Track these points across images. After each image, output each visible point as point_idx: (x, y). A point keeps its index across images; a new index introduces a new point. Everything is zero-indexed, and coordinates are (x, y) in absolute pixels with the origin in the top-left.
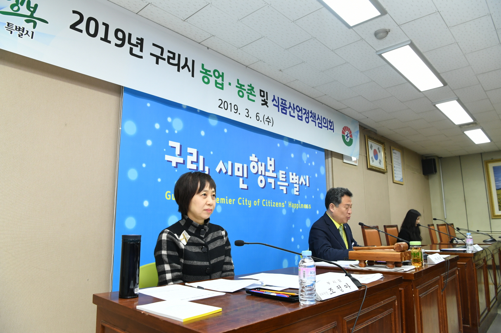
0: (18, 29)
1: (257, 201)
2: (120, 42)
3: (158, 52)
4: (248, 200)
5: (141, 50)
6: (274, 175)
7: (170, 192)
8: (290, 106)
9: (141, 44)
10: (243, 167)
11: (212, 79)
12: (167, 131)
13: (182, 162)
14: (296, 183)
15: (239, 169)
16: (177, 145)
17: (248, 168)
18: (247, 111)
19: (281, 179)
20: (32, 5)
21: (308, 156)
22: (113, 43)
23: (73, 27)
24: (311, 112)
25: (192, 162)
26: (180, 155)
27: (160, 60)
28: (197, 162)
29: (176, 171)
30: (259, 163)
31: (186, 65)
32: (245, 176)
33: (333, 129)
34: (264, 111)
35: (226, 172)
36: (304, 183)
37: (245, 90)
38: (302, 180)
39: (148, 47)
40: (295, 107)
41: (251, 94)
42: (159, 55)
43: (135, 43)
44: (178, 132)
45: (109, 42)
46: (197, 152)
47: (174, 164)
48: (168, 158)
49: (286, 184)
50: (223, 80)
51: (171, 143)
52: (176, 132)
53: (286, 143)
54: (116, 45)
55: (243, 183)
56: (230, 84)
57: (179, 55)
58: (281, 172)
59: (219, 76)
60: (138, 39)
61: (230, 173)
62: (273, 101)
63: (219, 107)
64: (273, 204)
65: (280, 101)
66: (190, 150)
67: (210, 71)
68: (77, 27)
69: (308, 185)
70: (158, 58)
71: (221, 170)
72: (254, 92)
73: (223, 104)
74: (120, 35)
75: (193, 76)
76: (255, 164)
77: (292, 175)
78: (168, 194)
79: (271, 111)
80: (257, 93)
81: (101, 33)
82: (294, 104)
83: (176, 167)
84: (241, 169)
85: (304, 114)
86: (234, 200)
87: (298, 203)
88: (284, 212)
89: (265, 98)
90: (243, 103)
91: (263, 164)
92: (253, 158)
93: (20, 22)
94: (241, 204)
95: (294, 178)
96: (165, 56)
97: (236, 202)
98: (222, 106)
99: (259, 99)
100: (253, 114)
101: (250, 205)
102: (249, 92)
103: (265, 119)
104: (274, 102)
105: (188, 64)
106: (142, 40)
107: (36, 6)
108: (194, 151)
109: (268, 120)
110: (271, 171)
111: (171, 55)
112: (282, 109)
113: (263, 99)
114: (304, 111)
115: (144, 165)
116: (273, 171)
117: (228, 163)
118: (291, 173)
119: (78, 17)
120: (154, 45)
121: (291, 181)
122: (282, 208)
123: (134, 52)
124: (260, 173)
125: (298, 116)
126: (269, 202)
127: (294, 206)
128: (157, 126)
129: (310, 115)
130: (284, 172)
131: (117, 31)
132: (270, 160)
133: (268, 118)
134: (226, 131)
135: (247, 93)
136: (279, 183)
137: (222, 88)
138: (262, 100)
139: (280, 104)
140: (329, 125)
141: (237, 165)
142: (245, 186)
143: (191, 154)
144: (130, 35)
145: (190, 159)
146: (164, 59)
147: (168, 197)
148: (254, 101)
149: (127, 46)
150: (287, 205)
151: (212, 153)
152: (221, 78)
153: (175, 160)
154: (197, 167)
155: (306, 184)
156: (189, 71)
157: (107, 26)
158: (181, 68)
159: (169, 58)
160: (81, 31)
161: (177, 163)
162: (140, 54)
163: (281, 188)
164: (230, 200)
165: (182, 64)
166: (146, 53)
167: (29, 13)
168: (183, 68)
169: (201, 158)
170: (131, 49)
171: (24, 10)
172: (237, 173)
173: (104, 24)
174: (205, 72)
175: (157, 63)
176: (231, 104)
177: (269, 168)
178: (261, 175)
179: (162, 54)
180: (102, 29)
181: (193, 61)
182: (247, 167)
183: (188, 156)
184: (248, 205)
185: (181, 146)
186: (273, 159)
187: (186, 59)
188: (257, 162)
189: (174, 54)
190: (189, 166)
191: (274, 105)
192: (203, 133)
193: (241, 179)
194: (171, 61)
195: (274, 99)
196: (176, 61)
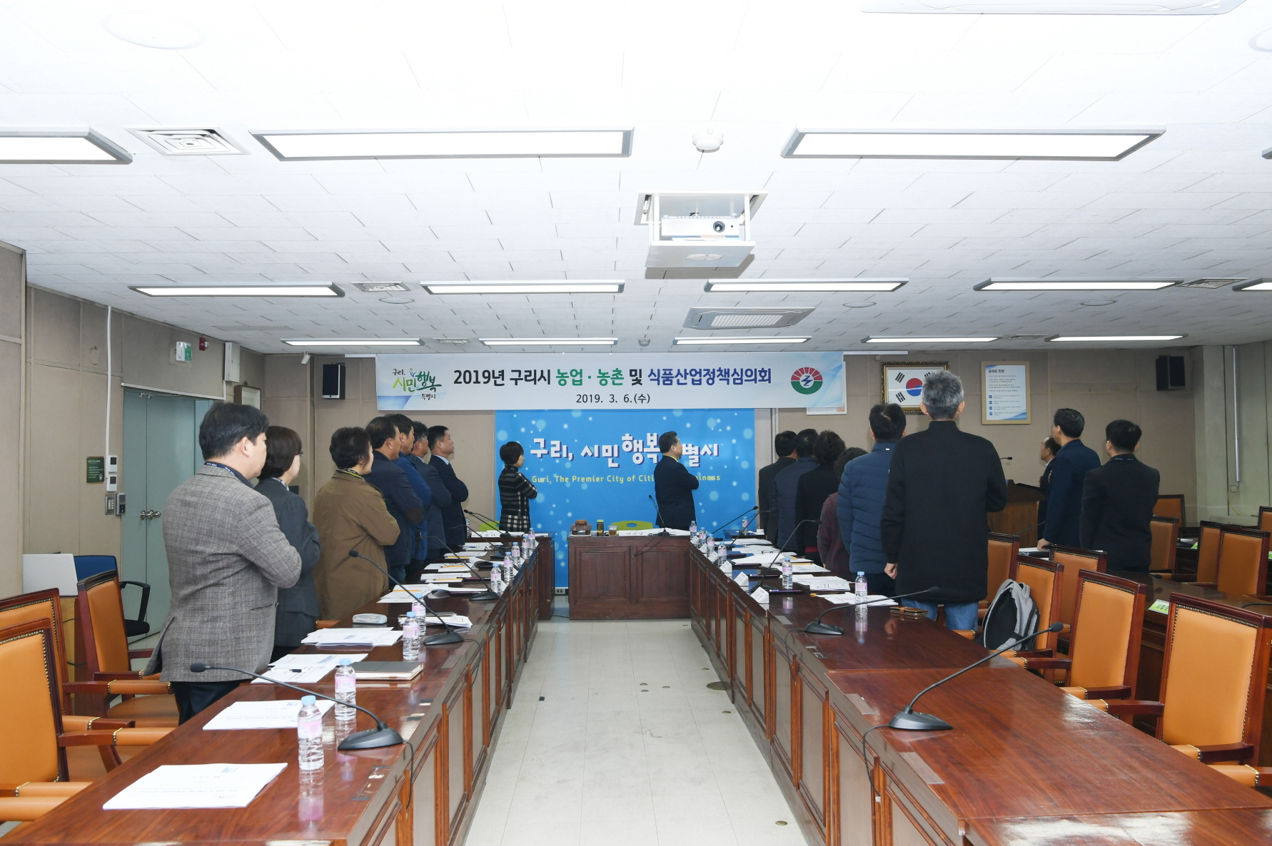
0: (427, 396)
1: (631, 477)
2: (486, 380)
3: (516, 375)
4: (619, 477)
5: (503, 379)
8: (679, 373)
9: (503, 375)
10: (613, 448)
11: (569, 380)
12: (532, 432)
13: (546, 452)
14: (693, 455)
15: (607, 450)
16: (541, 441)
18: (612, 397)
20: (432, 378)
21: (719, 421)
22: (482, 383)
23: (456, 382)
24: (720, 370)
25: (555, 452)
26: (545, 448)
27: (518, 381)
28: (561, 450)
29: (541, 460)
30: (635, 441)
31: (542, 376)
32: (616, 455)
33: (769, 380)
34: (636, 390)
35: (593, 455)
36: (708, 453)
37: (609, 377)
38: (705, 449)
39: (508, 375)
40: (688, 371)
41: (617, 378)
43: (498, 376)
44: (542, 431)
46: (561, 443)
47: (539, 456)
48: (533, 452)
51: (536, 440)
52: (540, 430)
53: (677, 414)
54: (485, 383)
55: (613, 463)
56: (590, 377)
57: (535, 371)
59: (577, 373)
60: (499, 372)
61: (596, 455)
62: (649, 376)
63: (577, 402)
65: (662, 372)
66: (553, 443)
67: (566, 373)
68: (458, 381)
69: (715, 454)
70: (516, 380)
71: (586, 453)
72: (621, 375)
73: (582, 398)
74: (486, 374)
75: (549, 383)
76: (630, 444)
77: (687, 446)
79: (648, 386)
80: (626, 374)
81: (474, 379)
82: (685, 370)
83: (542, 457)
84: (610, 451)
85: (704, 376)
86: (602, 478)
89: (638, 376)
90: (605, 392)
91: (641, 442)
92: (627, 437)
93: (427, 391)
96: (523, 376)
97: (605, 480)
98: (580, 400)
99: (628, 380)
100: (619, 398)
101: (622, 481)
102: (615, 377)
103: (637, 398)
104: (653, 377)
106: (503, 371)
107: (434, 377)
108: (557, 443)
109: (642, 398)
111: (528, 374)
112: (664, 381)
113: (634, 378)
114: (704, 373)
116: (655, 447)
117: (594, 447)
119: (458, 374)
120: (512, 371)
123: (497, 383)
124: (635, 450)
125: (693, 380)
128: (523, 430)
129: (717, 373)
131: (484, 372)
132: (652, 435)
133: (642, 395)
135: (612, 378)
137: (581, 384)
138: (633, 380)
139: (661, 375)
140: (760, 376)
141: (606, 447)
142: (616, 465)
143: (555, 445)
144: (493, 371)
145: (553, 449)
146: (522, 379)
148: (621, 384)
149: (492, 380)
151: (576, 441)
152: (579, 375)
153: (539, 453)
154: (561, 455)
155: (712, 454)
156: (545, 380)
157: (476, 372)
158: (537, 381)
159: (526, 376)
160: (461, 383)
161: (542, 455)
162: (502, 382)
164: (598, 479)
165: (538, 376)
166: (507, 381)
167: (431, 384)
168: (539, 380)
169: (564, 448)
170: (495, 381)
171: (429, 384)
172: (604, 454)
173: (475, 371)
174: (562, 376)
175: (516, 384)
176: (591, 395)
177: (649, 443)
178: (638, 452)
179: (520, 376)
180: (474, 375)
181: (549, 371)
182: (618, 447)
184: (620, 482)
185: (545, 441)
187: (542, 371)
188: (632, 441)
189: (530, 372)
190: (553, 454)
191: (651, 380)
192: (566, 426)
193: (610, 460)
194: (528, 378)
195: (652, 373)
196: (532, 377)
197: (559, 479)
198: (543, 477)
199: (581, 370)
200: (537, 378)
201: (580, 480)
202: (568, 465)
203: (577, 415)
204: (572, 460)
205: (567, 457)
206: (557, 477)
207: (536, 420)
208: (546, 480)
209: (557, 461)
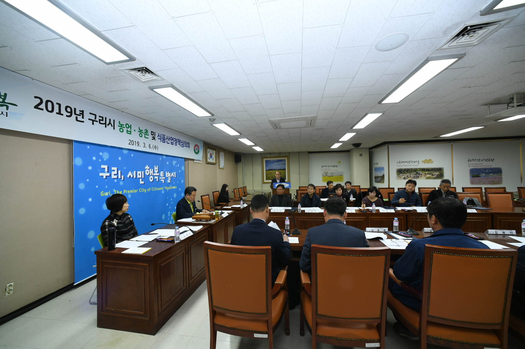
1: (149, 189)
2: (69, 114)
3: (93, 117)
4: (144, 189)
5: (83, 118)
6: (158, 174)
7: (103, 192)
8: (167, 138)
9: (83, 114)
10: (142, 173)
11: (125, 129)
12: (100, 160)
13: (109, 175)
14: (169, 177)
16: (106, 167)
17: (144, 173)
18: (144, 144)
19: (161, 176)
21: (176, 162)
22: (65, 115)
23: (36, 107)
24: (178, 140)
25: (115, 175)
26: (108, 172)
27: (94, 122)
28: (117, 174)
29: (106, 180)
30: (150, 170)
31: (110, 123)
32: (143, 177)
33: (189, 147)
34: (153, 143)
35: (133, 177)
36: (173, 176)
37: (143, 133)
38: (172, 174)
39: (87, 115)
40: (170, 138)
41: (146, 134)
42: (94, 119)
43: (79, 114)
44: (106, 160)
45: (62, 115)
46: (117, 169)
47: (105, 177)
48: (101, 174)
49: (164, 178)
50: (131, 129)
51: (103, 166)
52: (105, 160)
53: (164, 157)
54: (67, 116)
55: (142, 181)
56: (135, 131)
57: (106, 118)
58: (161, 172)
59: (129, 127)
60: (80, 111)
61: (135, 177)
62: (158, 137)
63: (129, 144)
64: (157, 189)
65: (162, 136)
66: (113, 168)
67: (123, 125)
68: (39, 107)
69: (175, 177)
70: (93, 121)
71: (130, 176)
72: (148, 133)
73: (131, 142)
74: (69, 110)
75: (114, 129)
76: (148, 170)
77: (167, 173)
78: (102, 193)
79: (157, 142)
80: (150, 133)
81: (56, 109)
82: (169, 137)
83: (106, 178)
84: (141, 174)
85: (174, 141)
86: (137, 190)
87: (170, 186)
88: (163, 192)
89: (154, 135)
90: (142, 140)
91: (152, 170)
92: (147, 167)
94: (140, 192)
95: (168, 174)
96: (97, 119)
97: (138, 191)
98: (131, 143)
99: (150, 137)
100: (147, 145)
101: (145, 191)
102: (145, 133)
103: (154, 147)
104: (159, 137)
105: (111, 122)
106: (83, 111)
107: (5, 95)
108: (115, 169)
109: (155, 147)
110: (156, 173)
111: (101, 119)
112: (163, 140)
113: (153, 136)
114: (174, 140)
115: (88, 180)
116: (157, 173)
117: (133, 172)
118: (166, 172)
119: (39, 101)
120: (90, 113)
121: (167, 176)
122: (162, 190)
123: (78, 119)
124: (150, 174)
125: (171, 142)
126: (155, 188)
127: (168, 188)
128: (94, 158)
129: (178, 141)
130: (163, 172)
131: (67, 107)
132: (156, 167)
133: (155, 146)
134: (132, 155)
135: (144, 134)
136: (160, 178)
137: (131, 134)
138: (152, 137)
139: (162, 137)
140: (187, 145)
141: (139, 172)
142: (143, 182)
143: (114, 170)
144: (75, 109)
145: (113, 173)
146: (97, 121)
147: (102, 195)
148: (148, 138)
149: (74, 116)
150: (164, 189)
151: (125, 168)
152: (130, 128)
154: (118, 177)
155: (174, 177)
156: (112, 126)
157: (60, 105)
158: (107, 125)
159: (100, 120)
160: (42, 109)
161: (106, 176)
162: (82, 120)
163: (161, 180)
164: (135, 191)
165: (108, 122)
166: (86, 119)
168: (108, 125)
169: (119, 172)
170: (77, 118)
172: (139, 176)
173: (57, 104)
174: (121, 126)
175: (93, 124)
176: (135, 141)
177: (155, 171)
178: (151, 175)
179: (95, 118)
180: (56, 107)
181: (114, 121)
183: (112, 172)
184: (145, 192)
185: (108, 167)
186: (157, 166)
187: (110, 120)
188: (149, 169)
189: (103, 118)
190: (113, 177)
191: (159, 139)
192: (120, 158)
193: (141, 179)
194: (101, 122)
195: (159, 135)
196: (104, 122)
197: (116, 192)
198: (107, 192)
199: (131, 125)
200: (108, 123)
201: (127, 192)
202: (121, 183)
203: (125, 152)
204: (123, 180)
205: (121, 178)
206: (115, 191)
207: (103, 152)
208: (109, 194)
209: (116, 181)
